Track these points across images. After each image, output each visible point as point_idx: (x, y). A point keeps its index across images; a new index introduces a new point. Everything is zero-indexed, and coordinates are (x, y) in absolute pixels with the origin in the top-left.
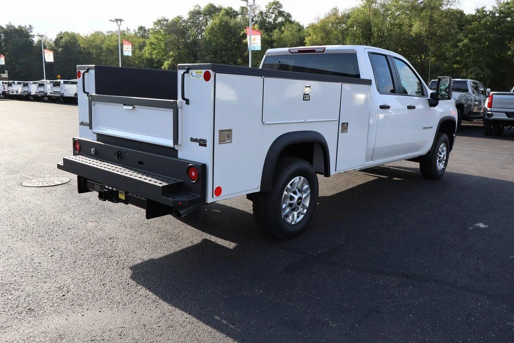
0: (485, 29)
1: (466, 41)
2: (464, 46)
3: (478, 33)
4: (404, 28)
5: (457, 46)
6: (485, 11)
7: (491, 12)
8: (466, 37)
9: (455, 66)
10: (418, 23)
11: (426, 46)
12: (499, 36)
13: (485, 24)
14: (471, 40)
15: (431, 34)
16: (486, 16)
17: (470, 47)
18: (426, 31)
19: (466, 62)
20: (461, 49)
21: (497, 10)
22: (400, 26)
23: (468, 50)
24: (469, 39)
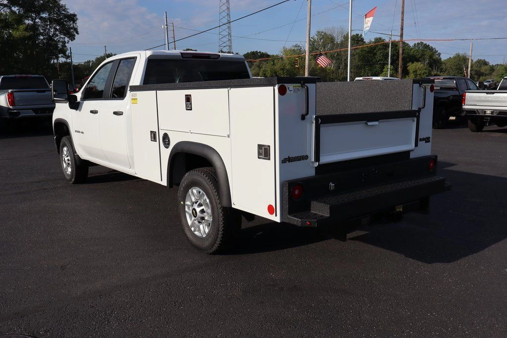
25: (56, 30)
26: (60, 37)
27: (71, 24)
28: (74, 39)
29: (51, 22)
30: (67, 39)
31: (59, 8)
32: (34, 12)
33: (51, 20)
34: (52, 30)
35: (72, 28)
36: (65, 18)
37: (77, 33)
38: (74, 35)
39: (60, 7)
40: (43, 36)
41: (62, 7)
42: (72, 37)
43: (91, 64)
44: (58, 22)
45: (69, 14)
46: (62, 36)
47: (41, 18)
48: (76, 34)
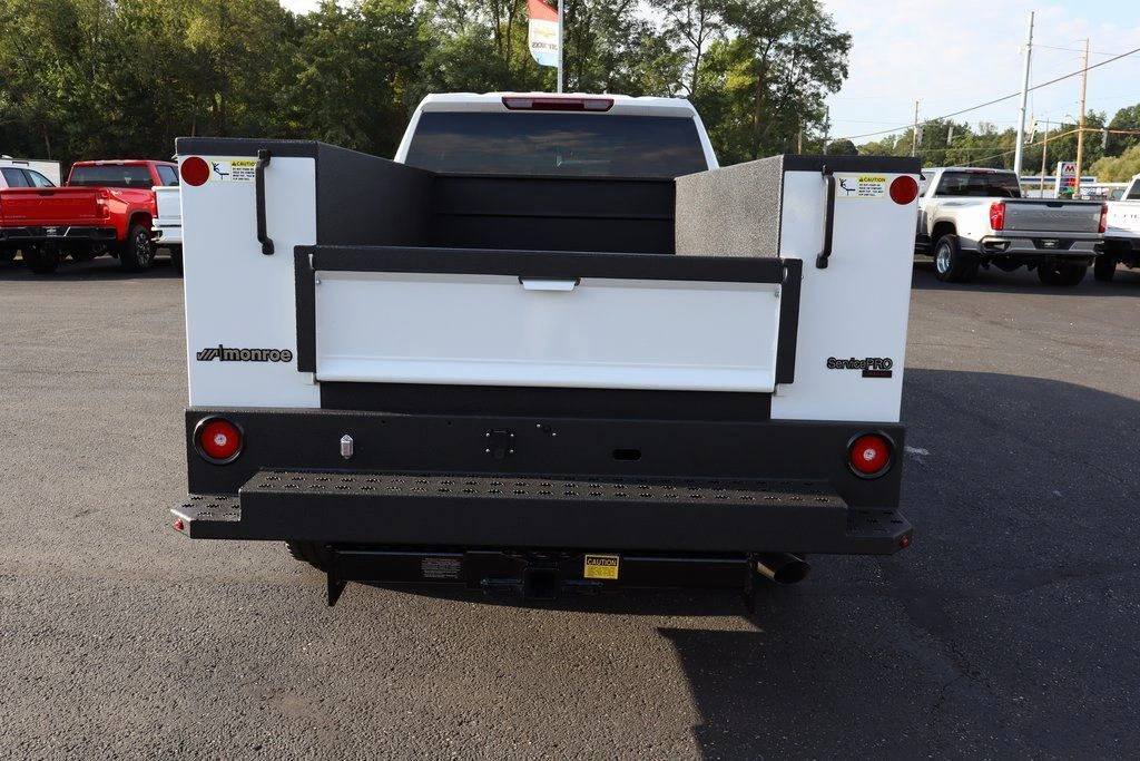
0: (346, 47)
1: (312, 70)
2: (310, 80)
3: (332, 54)
4: (165, 29)
5: (294, 81)
6: (339, 8)
7: (350, 12)
8: (311, 61)
9: (293, 124)
10: (199, 21)
11: (225, 77)
12: (374, 64)
13: (345, 36)
14: (322, 68)
15: (234, 51)
16: (341, 18)
17: (321, 84)
18: (221, 41)
19: (318, 116)
20: (304, 87)
21: (361, 8)
22: (154, 22)
23: (320, 91)
24: (317, 67)
25: (805, 69)
26: (812, 86)
27: (837, 57)
28: (839, 89)
29: (797, 54)
30: (823, 89)
31: (817, 23)
32: (768, 35)
33: (798, 51)
34: (797, 71)
35: (836, 65)
36: (827, 44)
37: (845, 75)
38: (840, 81)
39: (821, 21)
40: (777, 82)
41: (823, 20)
42: (835, 84)
43: (895, 143)
44: (813, 53)
45: (837, 34)
46: (815, 83)
47: (780, 47)
48: (843, 79)
